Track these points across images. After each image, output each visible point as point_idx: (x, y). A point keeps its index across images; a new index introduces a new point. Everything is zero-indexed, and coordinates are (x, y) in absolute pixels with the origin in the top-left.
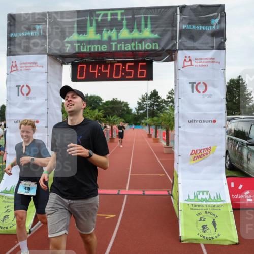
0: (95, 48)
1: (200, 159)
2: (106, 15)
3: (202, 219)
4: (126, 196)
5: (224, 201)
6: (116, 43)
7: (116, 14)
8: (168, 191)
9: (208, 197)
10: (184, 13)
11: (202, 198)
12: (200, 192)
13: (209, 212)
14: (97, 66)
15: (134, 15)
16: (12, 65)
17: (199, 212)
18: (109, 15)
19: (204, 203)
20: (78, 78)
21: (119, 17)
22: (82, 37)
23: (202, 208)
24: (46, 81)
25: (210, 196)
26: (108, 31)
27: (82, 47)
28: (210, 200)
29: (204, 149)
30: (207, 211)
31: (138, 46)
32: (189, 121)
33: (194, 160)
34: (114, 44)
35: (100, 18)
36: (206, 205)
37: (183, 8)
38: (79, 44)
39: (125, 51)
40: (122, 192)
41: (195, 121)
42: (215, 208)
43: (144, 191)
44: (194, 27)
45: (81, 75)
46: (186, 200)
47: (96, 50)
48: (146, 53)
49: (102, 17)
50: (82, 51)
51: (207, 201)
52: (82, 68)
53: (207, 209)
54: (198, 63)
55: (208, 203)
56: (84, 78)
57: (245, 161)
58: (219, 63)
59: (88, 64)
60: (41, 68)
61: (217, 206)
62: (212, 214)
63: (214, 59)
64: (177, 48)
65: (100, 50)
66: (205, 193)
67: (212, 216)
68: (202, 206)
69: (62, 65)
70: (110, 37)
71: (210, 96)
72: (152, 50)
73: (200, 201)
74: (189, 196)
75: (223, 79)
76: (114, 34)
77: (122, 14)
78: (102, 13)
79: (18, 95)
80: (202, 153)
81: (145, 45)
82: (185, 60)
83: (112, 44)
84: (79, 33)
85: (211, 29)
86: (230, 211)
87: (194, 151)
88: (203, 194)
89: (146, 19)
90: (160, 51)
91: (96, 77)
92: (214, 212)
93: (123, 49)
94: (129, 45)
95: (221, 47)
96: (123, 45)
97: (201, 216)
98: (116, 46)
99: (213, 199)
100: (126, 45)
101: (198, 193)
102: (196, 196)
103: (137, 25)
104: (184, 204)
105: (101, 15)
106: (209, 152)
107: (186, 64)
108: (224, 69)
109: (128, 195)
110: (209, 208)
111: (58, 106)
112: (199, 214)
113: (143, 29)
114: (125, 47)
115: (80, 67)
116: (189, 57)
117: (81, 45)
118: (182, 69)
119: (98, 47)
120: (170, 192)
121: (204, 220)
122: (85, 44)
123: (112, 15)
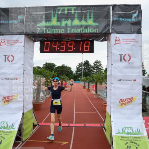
0: (56, 31)
1: (125, 105)
2: (64, 10)
3: (129, 147)
4: (74, 127)
5: (143, 134)
6: (70, 28)
7: (71, 10)
8: (101, 124)
9: (131, 132)
10: (115, 10)
11: (127, 132)
12: (126, 127)
13: (133, 142)
14: (57, 43)
15: (82, 10)
16: (2, 42)
17: (126, 142)
18: (66, 10)
19: (129, 135)
20: (45, 50)
21: (73, 12)
22: (48, 24)
23: (128, 139)
24: (23, 52)
25: (133, 130)
26: (65, 20)
27: (48, 30)
28: (133, 133)
29: (128, 99)
30: (132, 141)
31: (85, 30)
32: (118, 80)
33: (121, 106)
34: (69, 28)
35: (60, 12)
36: (131, 137)
37: (114, 6)
38: (46, 28)
39: (77, 34)
40: (71, 125)
41: (122, 80)
42: (137, 139)
43: (85, 124)
44: (121, 19)
45: (47, 49)
46: (117, 133)
47: (57, 32)
48: (90, 35)
49: (61, 11)
50: (48, 32)
51: (131, 134)
52: (47, 44)
53: (132, 140)
54: (124, 41)
55: (132, 136)
56: (48, 51)
57: (147, 105)
58: (138, 42)
59: (51, 41)
60: (21, 43)
61: (138, 138)
62: (135, 143)
63: (134, 39)
64: (111, 32)
65: (59, 32)
66: (129, 128)
67: (135, 145)
68: (128, 138)
69: (34, 42)
70: (66, 25)
71: (132, 63)
72: (94, 33)
73: (126, 134)
74: (119, 130)
75: (140, 53)
76: (69, 22)
77: (75, 10)
78: (62, 8)
79: (5, 61)
80: (127, 101)
81: (89, 30)
82: (116, 40)
83: (68, 29)
84: (46, 21)
85: (132, 20)
86: (147, 141)
87: (122, 100)
88: (128, 129)
89: (90, 13)
90: (99, 34)
91: (56, 50)
92: (136, 142)
93: (75, 32)
94: (79, 29)
95: (139, 32)
96: (75, 30)
97: (128, 145)
98: (70, 30)
99: (135, 132)
100: (77, 29)
101: (125, 128)
102: (123, 130)
103: (84, 17)
104: (116, 136)
105: (61, 10)
106: (132, 101)
107: (117, 42)
108: (141, 46)
109: (75, 127)
110: (133, 139)
111: (31, 69)
112: (126, 143)
113: (88, 20)
114: (76, 30)
115: (46, 43)
116: (119, 38)
117: (47, 29)
118: (114, 46)
119: (58, 31)
120: (102, 125)
121: (130, 148)
122: (50, 28)
123: (68, 10)
